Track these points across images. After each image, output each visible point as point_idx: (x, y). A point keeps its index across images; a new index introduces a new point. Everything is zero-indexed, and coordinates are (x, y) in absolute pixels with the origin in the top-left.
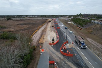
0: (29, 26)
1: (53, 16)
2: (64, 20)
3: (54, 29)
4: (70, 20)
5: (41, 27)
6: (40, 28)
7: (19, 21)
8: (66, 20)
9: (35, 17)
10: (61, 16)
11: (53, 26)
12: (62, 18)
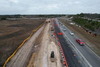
0: (22, 28)
1: (52, 15)
2: (64, 20)
3: (54, 36)
4: (71, 20)
5: (36, 31)
6: (34, 33)
7: (14, 21)
8: (66, 21)
9: (33, 17)
10: (60, 16)
11: (52, 30)
12: (61, 18)
